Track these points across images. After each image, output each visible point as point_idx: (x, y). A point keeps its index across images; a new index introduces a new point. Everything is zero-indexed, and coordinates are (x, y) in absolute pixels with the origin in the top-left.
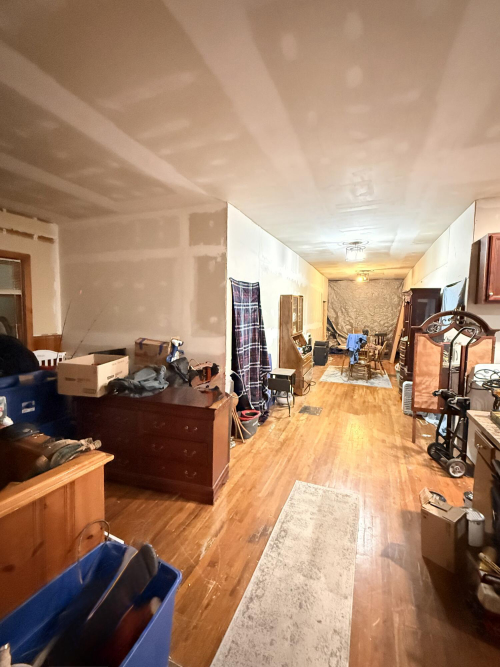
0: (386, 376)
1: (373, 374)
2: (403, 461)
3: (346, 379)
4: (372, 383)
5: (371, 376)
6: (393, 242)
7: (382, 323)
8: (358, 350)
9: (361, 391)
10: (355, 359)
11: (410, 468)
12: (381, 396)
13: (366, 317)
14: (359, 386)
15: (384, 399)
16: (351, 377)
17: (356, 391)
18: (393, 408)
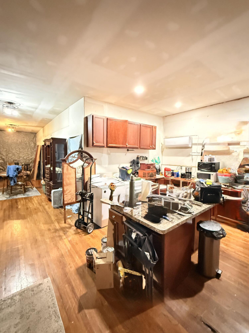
0: (35, 189)
1: (27, 188)
2: (64, 237)
3: (8, 196)
4: (28, 195)
5: (26, 190)
6: (36, 108)
7: (25, 158)
8: (16, 176)
9: (22, 202)
10: (15, 182)
11: (69, 239)
12: (36, 202)
13: (14, 154)
14: (19, 199)
15: (39, 203)
16: (11, 194)
17: (19, 203)
18: (46, 207)
